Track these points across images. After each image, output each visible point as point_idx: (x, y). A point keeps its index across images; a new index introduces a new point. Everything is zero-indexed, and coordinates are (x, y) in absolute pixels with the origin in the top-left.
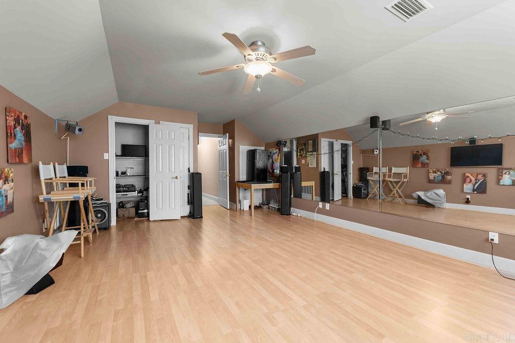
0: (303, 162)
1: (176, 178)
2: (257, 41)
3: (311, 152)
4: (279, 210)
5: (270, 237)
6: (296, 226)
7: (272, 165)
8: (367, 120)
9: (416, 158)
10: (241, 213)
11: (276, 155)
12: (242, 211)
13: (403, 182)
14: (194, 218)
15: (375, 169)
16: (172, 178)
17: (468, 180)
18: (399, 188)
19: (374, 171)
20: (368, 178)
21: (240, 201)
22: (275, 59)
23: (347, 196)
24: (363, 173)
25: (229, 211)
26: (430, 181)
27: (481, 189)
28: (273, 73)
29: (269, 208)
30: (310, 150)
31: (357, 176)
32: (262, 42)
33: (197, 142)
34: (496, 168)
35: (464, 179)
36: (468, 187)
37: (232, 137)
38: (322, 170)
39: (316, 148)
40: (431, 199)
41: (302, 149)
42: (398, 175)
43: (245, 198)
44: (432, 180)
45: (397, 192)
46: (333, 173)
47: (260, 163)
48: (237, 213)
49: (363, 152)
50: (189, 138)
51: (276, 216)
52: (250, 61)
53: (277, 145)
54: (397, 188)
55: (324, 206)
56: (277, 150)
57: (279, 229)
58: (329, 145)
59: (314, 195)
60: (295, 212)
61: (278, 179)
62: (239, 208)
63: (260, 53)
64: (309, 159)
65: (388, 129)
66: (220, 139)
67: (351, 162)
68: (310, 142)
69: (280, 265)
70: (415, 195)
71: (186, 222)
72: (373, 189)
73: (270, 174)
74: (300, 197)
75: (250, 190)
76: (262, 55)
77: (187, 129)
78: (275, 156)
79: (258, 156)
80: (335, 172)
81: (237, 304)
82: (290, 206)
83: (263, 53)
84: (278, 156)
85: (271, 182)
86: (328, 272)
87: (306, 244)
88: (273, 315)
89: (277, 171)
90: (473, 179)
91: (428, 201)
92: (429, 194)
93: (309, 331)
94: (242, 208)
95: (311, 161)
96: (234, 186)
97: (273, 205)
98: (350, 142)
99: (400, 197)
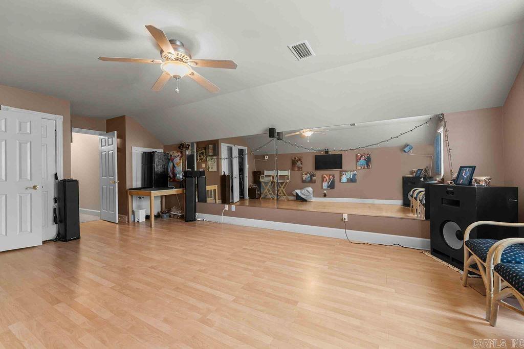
0: (204, 166)
1: (35, 187)
2: (175, 40)
3: (211, 156)
4: (182, 217)
5: (181, 246)
6: (205, 231)
7: (173, 170)
8: (266, 130)
9: (295, 163)
10: (134, 226)
11: (178, 158)
12: (136, 223)
13: (287, 183)
14: (66, 241)
15: (266, 173)
16: (27, 189)
17: (325, 180)
18: (284, 188)
19: (265, 174)
20: (261, 180)
21: (133, 213)
22: (197, 64)
23: (244, 198)
24: (256, 175)
25: (117, 226)
26: (303, 181)
27: (332, 186)
28: (192, 76)
29: (170, 216)
30: (211, 154)
31: (252, 179)
32: (181, 43)
33: (68, 140)
34: (338, 171)
35: (323, 179)
36: (325, 185)
37: (122, 136)
38: (223, 174)
39: (216, 152)
40: (304, 195)
41: (202, 153)
42: (283, 177)
43: (140, 208)
44: (304, 181)
45: (282, 190)
46: (232, 177)
47: (158, 167)
48: (130, 227)
49: (256, 157)
50: (56, 133)
51: (180, 224)
52: (167, 58)
53: (179, 148)
54: (282, 188)
55: (230, 208)
56: (179, 154)
57: (187, 236)
58: (228, 150)
59: (217, 198)
60: (200, 216)
61: (180, 184)
62: (133, 220)
63: (180, 54)
64: (209, 162)
65: (281, 139)
66: (102, 137)
67: (247, 166)
68: (211, 146)
69: (200, 271)
70: (294, 193)
71: (52, 248)
72: (264, 189)
73: (171, 179)
74: (205, 201)
75: (149, 197)
76: (182, 56)
77: (54, 122)
78: (177, 160)
79: (156, 160)
80: (234, 176)
81: (166, 321)
82: (195, 212)
83: (183, 55)
84: (180, 160)
85: (172, 188)
86: (245, 266)
87: (218, 246)
88: (207, 317)
89: (180, 176)
90: (328, 179)
91: (303, 197)
92: (303, 191)
93: (243, 319)
94: (136, 220)
95: (212, 166)
96: (124, 195)
97: (175, 212)
98: (245, 148)
99: (285, 195)
